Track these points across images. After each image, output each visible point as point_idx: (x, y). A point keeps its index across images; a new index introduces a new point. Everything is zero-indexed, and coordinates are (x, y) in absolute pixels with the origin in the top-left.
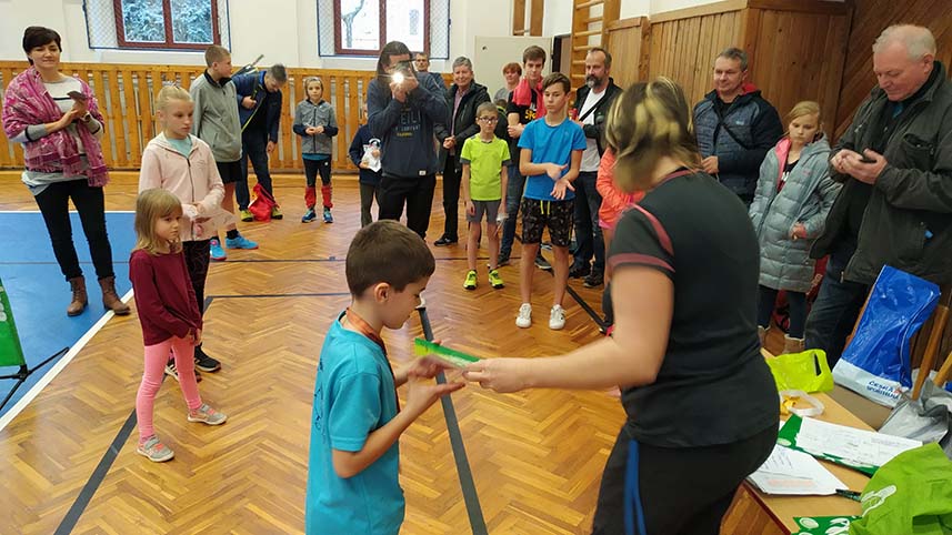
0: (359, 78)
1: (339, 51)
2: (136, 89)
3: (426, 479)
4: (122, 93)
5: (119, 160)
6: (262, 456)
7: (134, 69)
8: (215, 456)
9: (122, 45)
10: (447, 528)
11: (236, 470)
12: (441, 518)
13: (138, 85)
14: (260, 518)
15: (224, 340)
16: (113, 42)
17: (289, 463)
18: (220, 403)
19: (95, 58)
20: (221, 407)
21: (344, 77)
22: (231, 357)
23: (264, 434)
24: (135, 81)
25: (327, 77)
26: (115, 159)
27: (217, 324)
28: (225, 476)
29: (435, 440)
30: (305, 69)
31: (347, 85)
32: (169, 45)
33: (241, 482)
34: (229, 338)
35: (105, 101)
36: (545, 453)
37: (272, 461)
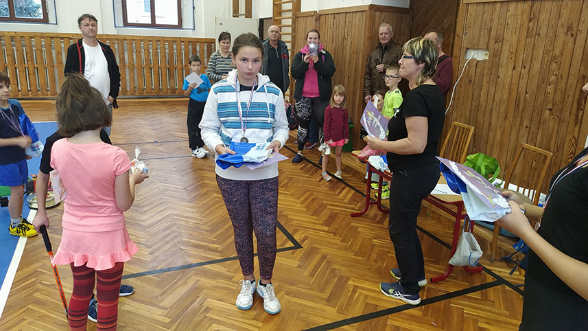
1: (126, 24)
21: (132, 40)
25: (121, 40)
30: (107, 35)
31: (134, 45)
32: (12, 19)
36: (305, 210)
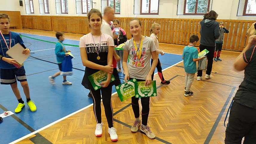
0: (248, 23)
1: (244, 14)
2: (185, 25)
3: (200, 130)
4: (181, 26)
5: (178, 42)
6: (165, 111)
7: (185, 20)
8: (156, 107)
9: (185, 14)
10: (196, 142)
11: (158, 111)
12: (196, 140)
13: (185, 24)
14: (156, 121)
15: (174, 85)
16: (182, 13)
17: (170, 114)
18: (164, 97)
19: (178, 17)
20: (164, 98)
21: (243, 22)
22: (173, 89)
23: (169, 106)
24: (185, 23)
25: (237, 22)
26: (177, 41)
27: (175, 81)
28: (155, 111)
29: (209, 123)
30: (231, 20)
31: (244, 25)
32: (196, 14)
33: (157, 113)
34: (176, 85)
35: (177, 28)
37: (167, 112)
